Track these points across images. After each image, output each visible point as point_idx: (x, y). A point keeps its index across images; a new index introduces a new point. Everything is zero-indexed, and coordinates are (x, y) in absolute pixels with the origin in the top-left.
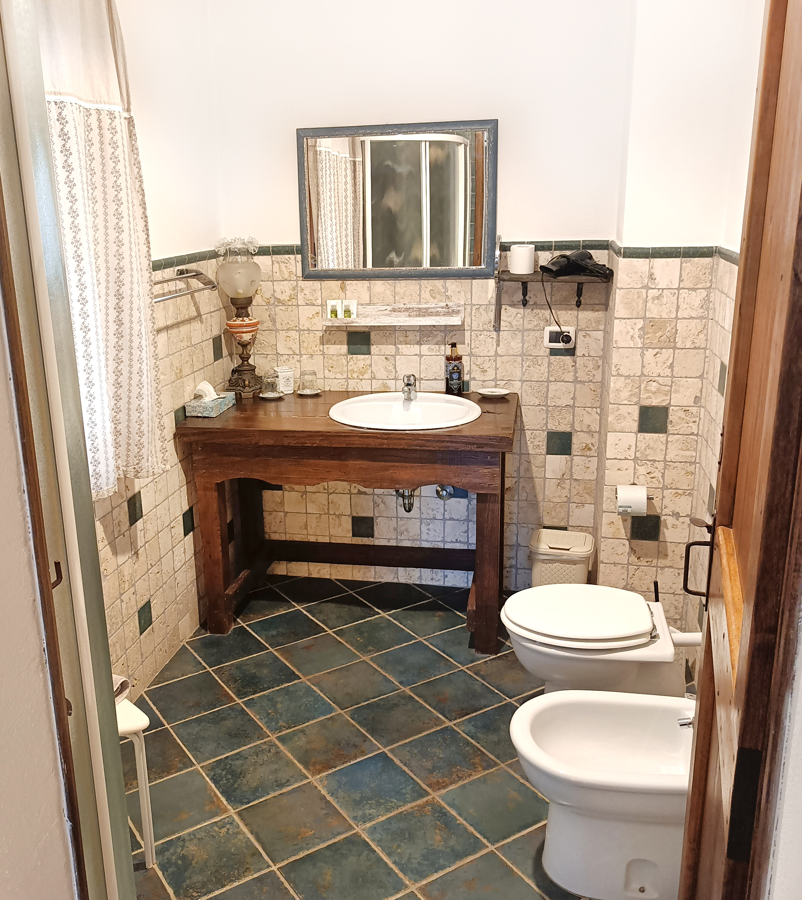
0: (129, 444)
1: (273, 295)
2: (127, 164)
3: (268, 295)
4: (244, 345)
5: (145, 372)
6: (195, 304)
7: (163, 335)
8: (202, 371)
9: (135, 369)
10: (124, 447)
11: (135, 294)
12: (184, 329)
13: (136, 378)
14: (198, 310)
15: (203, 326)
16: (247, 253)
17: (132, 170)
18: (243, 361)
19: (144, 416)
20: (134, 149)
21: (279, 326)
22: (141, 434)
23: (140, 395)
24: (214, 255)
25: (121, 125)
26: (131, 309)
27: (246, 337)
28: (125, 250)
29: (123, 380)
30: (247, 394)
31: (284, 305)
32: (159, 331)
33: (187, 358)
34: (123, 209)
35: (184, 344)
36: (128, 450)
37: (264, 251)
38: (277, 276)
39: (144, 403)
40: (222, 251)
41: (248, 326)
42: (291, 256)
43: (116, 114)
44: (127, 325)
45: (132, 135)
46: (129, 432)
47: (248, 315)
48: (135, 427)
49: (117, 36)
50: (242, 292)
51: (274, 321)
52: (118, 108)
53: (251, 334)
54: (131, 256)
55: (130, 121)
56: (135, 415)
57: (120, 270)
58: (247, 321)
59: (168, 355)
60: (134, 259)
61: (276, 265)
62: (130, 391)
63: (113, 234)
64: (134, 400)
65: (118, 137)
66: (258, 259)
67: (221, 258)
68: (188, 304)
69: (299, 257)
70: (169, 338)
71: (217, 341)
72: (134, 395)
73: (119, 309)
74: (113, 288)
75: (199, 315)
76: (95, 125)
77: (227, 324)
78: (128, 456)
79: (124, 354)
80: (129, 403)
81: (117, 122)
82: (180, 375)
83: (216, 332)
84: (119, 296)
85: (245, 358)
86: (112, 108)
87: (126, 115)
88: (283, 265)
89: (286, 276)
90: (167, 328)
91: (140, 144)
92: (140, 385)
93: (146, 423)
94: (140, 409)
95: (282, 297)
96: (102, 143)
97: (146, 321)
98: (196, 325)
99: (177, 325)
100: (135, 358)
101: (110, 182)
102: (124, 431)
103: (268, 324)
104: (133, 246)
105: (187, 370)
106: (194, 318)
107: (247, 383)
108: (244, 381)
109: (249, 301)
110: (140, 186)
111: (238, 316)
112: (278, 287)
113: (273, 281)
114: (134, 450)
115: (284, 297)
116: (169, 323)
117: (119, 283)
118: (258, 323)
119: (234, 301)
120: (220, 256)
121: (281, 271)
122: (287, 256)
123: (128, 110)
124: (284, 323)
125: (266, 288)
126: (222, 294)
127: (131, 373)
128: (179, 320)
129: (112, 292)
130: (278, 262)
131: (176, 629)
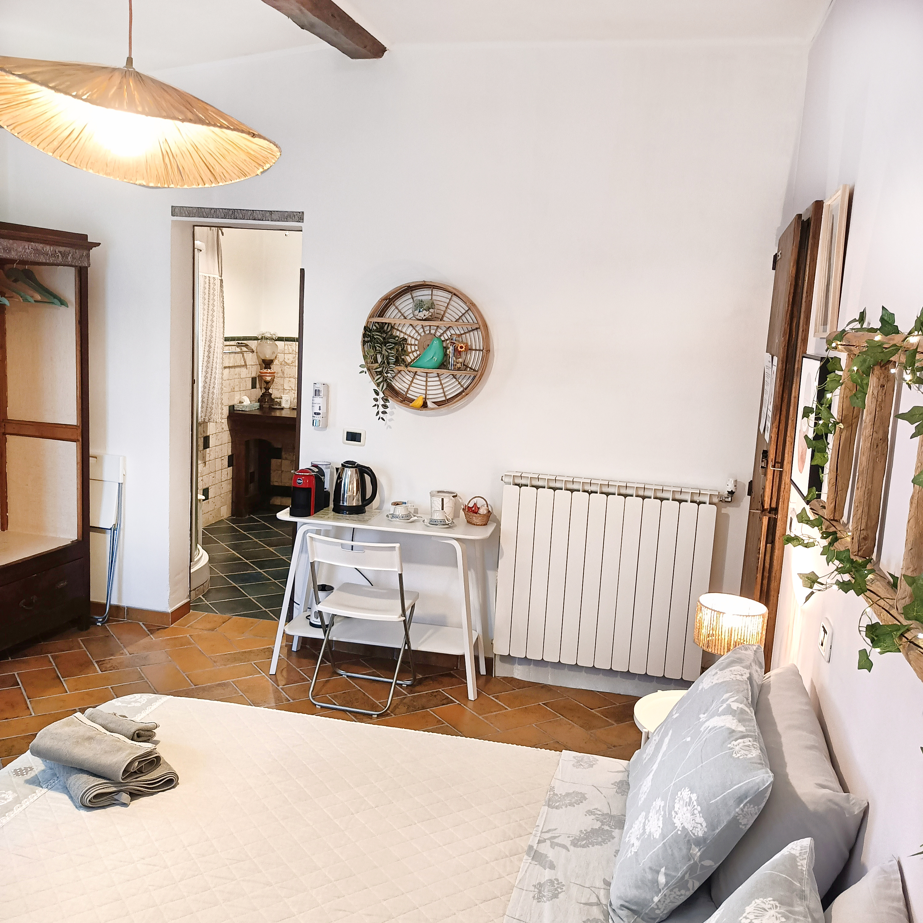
0: (207, 407)
1: (284, 360)
2: (219, 296)
3: (281, 360)
4: (267, 383)
5: (217, 378)
6: (244, 359)
7: (227, 370)
8: (245, 391)
9: (213, 377)
10: (205, 408)
11: (216, 346)
12: (237, 370)
13: (213, 380)
14: (245, 362)
15: (247, 370)
16: (271, 339)
17: (220, 299)
18: (266, 390)
19: (215, 396)
20: (222, 291)
21: (285, 375)
22: (213, 403)
23: (214, 387)
24: (256, 339)
25: (218, 283)
26: (214, 352)
27: (268, 379)
28: (214, 329)
29: (208, 380)
30: (266, 405)
31: (289, 365)
32: (225, 368)
33: (238, 384)
34: (215, 314)
35: (237, 376)
36: (207, 410)
37: (280, 339)
38: (286, 352)
39: (215, 391)
40: (260, 337)
41: (269, 373)
42: (294, 343)
43: (216, 279)
44: (211, 358)
45: (221, 286)
46: (208, 402)
47: (270, 368)
48: (210, 400)
49: (220, 250)
50: (268, 357)
51: (283, 373)
52: (217, 276)
53: (271, 377)
54: (216, 332)
55: (221, 280)
56: (211, 395)
57: (211, 337)
58: (269, 371)
59: (228, 380)
60: (217, 333)
61: (286, 346)
62: (210, 385)
63: (210, 323)
64: (211, 389)
65: (215, 287)
66: (277, 342)
67: (260, 341)
68: (241, 359)
69: (297, 343)
70: (230, 372)
71: (254, 380)
72: (211, 387)
73: (209, 352)
74: (208, 343)
75: (246, 365)
76: (207, 282)
77: (260, 372)
78: (206, 412)
79: (209, 370)
80: (209, 390)
81: (216, 281)
82: (233, 390)
83: (254, 375)
84: (210, 347)
85: (267, 389)
86: (215, 276)
87: (220, 278)
88: (289, 346)
89: (291, 351)
90: (229, 367)
91: (224, 289)
92: (214, 383)
93: (215, 399)
94: (213, 392)
95: (288, 362)
96: (209, 288)
97: (220, 358)
98: (244, 369)
99: (234, 367)
100: (213, 372)
101: (211, 303)
102: (206, 401)
103: (280, 374)
104: (217, 328)
105: (237, 389)
106: (243, 366)
107: (266, 400)
108: (265, 400)
109: (271, 362)
110: (223, 305)
111: (265, 368)
112: (287, 356)
113: (284, 354)
114: (209, 410)
115: (289, 362)
116: (231, 365)
117: (210, 341)
118: (275, 372)
119: (264, 361)
120: (259, 339)
121: (288, 349)
122: (292, 342)
123: (221, 276)
124: (288, 374)
125: (281, 357)
126: (258, 357)
127: (211, 378)
128: (235, 365)
129: (207, 345)
130: (287, 345)
131: (219, 510)
